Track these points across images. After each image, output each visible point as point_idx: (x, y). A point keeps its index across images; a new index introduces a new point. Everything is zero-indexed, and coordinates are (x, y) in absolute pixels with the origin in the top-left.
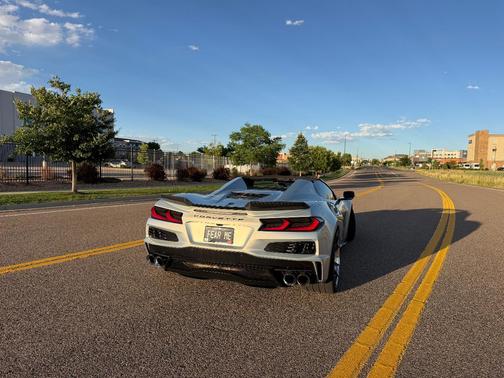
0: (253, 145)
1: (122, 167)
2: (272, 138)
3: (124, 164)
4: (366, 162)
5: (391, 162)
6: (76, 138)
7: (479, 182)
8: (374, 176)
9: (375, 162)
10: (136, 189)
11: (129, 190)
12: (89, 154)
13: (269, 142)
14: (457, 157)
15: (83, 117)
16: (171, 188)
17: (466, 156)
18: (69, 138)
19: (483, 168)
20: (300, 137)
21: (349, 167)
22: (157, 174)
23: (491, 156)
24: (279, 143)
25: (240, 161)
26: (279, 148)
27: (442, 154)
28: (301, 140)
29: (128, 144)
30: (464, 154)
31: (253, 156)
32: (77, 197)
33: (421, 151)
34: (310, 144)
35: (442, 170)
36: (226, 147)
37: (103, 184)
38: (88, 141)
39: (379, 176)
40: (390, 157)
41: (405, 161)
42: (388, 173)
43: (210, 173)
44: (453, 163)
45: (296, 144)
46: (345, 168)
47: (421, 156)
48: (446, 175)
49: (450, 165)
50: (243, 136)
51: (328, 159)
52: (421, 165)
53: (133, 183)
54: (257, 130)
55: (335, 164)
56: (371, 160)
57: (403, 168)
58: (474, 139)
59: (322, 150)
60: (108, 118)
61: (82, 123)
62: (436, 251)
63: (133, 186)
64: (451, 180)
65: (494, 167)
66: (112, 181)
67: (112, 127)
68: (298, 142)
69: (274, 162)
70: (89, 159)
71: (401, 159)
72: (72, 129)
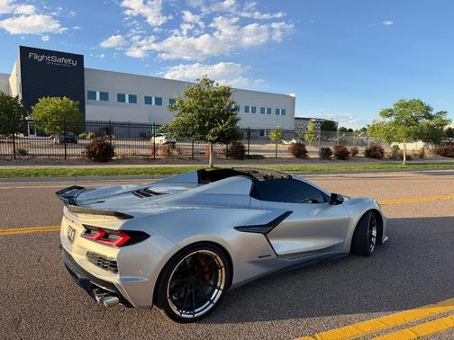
13: (430, 117)
18: (201, 125)
22: (298, 152)
31: (403, 134)
43: (362, 151)
54: (414, 105)
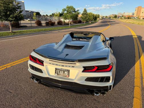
0: (70, 13)
1: (29, 21)
2: (76, 10)
3: (29, 19)
4: (103, 17)
5: (111, 17)
6: (8, 13)
7: (138, 24)
8: (106, 22)
9: (106, 17)
10: (32, 30)
11: (30, 30)
12: (14, 19)
13: (75, 12)
14: (131, 15)
15: (10, 5)
16: (43, 29)
17: (134, 14)
18: (6, 13)
19: (138, 18)
20: (85, 9)
21: (99, 19)
22: (39, 24)
23: (141, 15)
24: (79, 12)
25: (66, 18)
26: (78, 14)
27: (127, 14)
28: (85, 10)
29: (30, 12)
30: (133, 14)
31: (70, 17)
32: (13, 34)
33: (120, 13)
34: (88, 12)
35: (127, 19)
36: (61, 13)
37: (22, 28)
38: (13, 14)
39: (108, 22)
40: (111, 15)
41: (116, 17)
42: (111, 21)
43: (56, 22)
44: (130, 17)
45: (84, 12)
46: (98, 19)
47: (120, 15)
48: (128, 21)
49: (129, 18)
50: (67, 10)
51: (93, 17)
52: (120, 18)
53: (31, 27)
54: (71, 8)
55: (95, 18)
56: (105, 16)
57: (114, 19)
58: (137, 9)
59: (91, 13)
60: (19, 5)
61: (10, 7)
62: (140, 57)
63: (31, 28)
64: (130, 23)
65: (142, 18)
66: (25, 27)
67: (20, 9)
68: (84, 11)
69: (77, 18)
70: (14, 20)
71: (115, 16)
72: (6, 10)
